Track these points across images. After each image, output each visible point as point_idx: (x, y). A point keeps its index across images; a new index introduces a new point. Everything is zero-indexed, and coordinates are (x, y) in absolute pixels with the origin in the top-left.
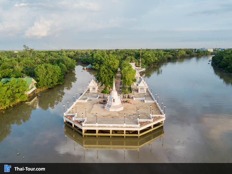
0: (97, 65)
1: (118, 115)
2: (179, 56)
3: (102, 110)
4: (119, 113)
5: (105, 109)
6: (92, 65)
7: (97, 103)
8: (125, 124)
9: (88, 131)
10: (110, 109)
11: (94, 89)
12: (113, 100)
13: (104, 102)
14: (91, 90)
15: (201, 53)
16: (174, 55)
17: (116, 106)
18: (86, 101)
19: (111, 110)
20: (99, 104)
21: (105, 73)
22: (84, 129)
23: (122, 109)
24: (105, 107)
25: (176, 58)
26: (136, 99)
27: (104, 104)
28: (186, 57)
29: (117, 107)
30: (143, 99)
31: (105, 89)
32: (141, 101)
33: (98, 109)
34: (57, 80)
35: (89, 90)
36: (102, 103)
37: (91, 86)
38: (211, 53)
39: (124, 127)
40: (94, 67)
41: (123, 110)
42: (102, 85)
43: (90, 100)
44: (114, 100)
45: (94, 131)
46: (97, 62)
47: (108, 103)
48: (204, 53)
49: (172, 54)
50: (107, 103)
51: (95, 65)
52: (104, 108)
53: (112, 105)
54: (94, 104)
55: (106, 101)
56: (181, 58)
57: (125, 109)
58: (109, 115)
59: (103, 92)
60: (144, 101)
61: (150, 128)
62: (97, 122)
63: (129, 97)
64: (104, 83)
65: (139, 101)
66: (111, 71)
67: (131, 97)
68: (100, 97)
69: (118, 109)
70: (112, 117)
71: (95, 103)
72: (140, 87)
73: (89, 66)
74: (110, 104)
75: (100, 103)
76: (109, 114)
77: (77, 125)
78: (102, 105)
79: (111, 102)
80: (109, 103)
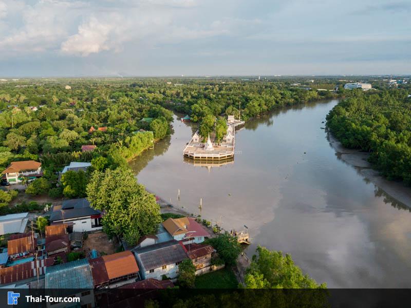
0: (196, 117)
2: (307, 99)
3: (203, 150)
4: (211, 151)
6: (190, 116)
9: (196, 157)
11: (196, 140)
12: (208, 145)
14: (194, 140)
16: (297, 99)
18: (192, 146)
20: (200, 148)
22: (194, 156)
26: (223, 146)
28: (319, 100)
30: (227, 146)
31: (204, 140)
33: (200, 150)
35: (193, 141)
37: (194, 138)
39: (213, 156)
40: (192, 119)
42: (202, 137)
43: (195, 146)
45: (199, 158)
46: (195, 114)
49: (294, 98)
51: (193, 117)
53: (208, 148)
54: (197, 148)
55: (204, 146)
57: (215, 150)
59: (202, 142)
61: (225, 157)
62: (200, 154)
63: (219, 145)
64: (203, 136)
66: (208, 128)
67: (220, 145)
68: (200, 145)
69: (211, 149)
73: (187, 117)
74: (206, 147)
76: (206, 151)
77: (192, 155)
78: (202, 148)
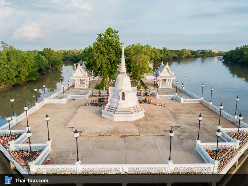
1: (135, 130)
2: (184, 55)
3: (97, 118)
4: (136, 123)
5: (103, 115)
7: (86, 104)
8: (170, 162)
10: (115, 115)
12: (121, 95)
13: (102, 102)
14: (77, 84)
15: (207, 53)
16: (179, 55)
17: (129, 108)
18: (64, 101)
19: (118, 118)
20: (90, 106)
21: (101, 53)
23: (141, 115)
24: (103, 111)
25: (182, 58)
26: (160, 97)
27: (100, 106)
28: (192, 57)
29: (129, 111)
30: (174, 97)
32: (172, 99)
34: (27, 74)
36: (96, 105)
37: (77, 77)
38: (216, 54)
41: (145, 118)
43: (73, 100)
44: (123, 94)
47: (108, 104)
48: (210, 54)
49: (177, 54)
50: (107, 102)
52: (100, 113)
53: (119, 107)
54: (79, 107)
55: (103, 101)
56: (186, 58)
58: (114, 132)
59: (98, 87)
60: (177, 100)
62: (78, 160)
63: (145, 95)
65: (169, 100)
67: (151, 93)
68: (92, 95)
69: (133, 115)
70: (121, 137)
71: (82, 105)
72: (161, 77)
74: (114, 105)
75: (92, 104)
76: (112, 127)
78: (97, 108)
79: (116, 100)
80: (111, 102)
